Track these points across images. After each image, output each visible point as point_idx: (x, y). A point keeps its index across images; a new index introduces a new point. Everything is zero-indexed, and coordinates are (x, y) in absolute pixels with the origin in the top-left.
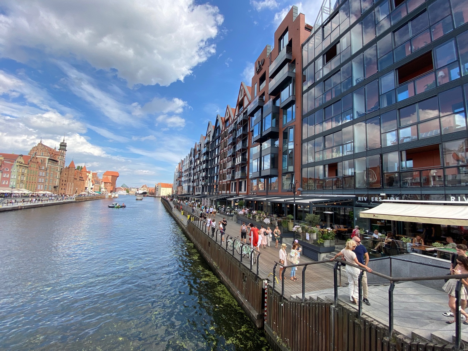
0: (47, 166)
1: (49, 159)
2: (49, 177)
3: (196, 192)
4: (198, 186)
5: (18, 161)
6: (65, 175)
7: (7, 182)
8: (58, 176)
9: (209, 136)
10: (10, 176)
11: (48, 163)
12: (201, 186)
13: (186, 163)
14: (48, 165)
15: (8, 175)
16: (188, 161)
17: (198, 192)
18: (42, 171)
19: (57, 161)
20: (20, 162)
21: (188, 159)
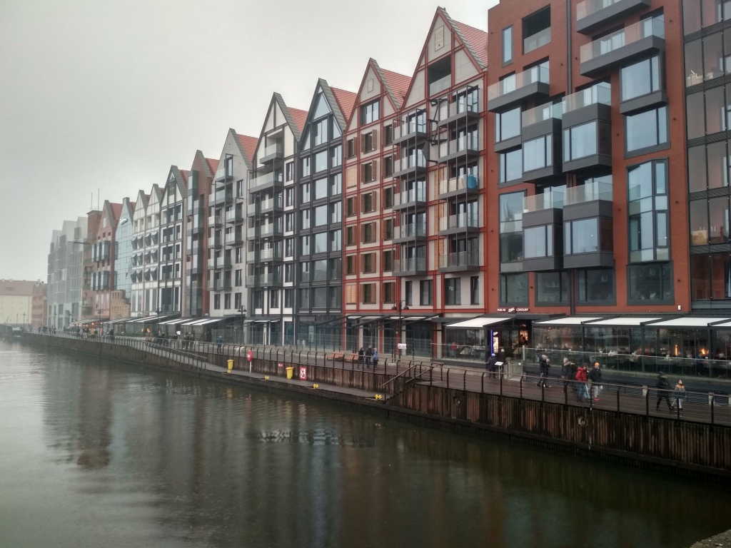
3: (217, 306)
4: (227, 287)
9: (279, 139)
12: (244, 291)
13: (139, 214)
16: (154, 208)
17: (227, 306)
21: (154, 199)
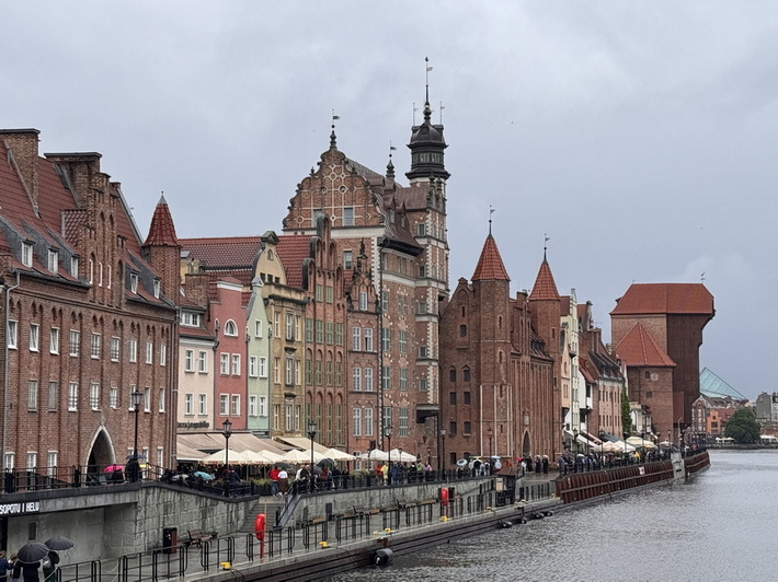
0: (378, 291)
1: (385, 243)
2: (396, 357)
5: (263, 275)
6: (460, 339)
7: (238, 402)
8: (430, 344)
10: (245, 367)
11: (381, 271)
14: (381, 284)
15: (239, 362)
18: (361, 319)
19: (417, 252)
20: (270, 277)
